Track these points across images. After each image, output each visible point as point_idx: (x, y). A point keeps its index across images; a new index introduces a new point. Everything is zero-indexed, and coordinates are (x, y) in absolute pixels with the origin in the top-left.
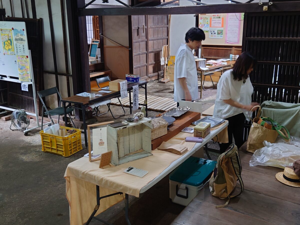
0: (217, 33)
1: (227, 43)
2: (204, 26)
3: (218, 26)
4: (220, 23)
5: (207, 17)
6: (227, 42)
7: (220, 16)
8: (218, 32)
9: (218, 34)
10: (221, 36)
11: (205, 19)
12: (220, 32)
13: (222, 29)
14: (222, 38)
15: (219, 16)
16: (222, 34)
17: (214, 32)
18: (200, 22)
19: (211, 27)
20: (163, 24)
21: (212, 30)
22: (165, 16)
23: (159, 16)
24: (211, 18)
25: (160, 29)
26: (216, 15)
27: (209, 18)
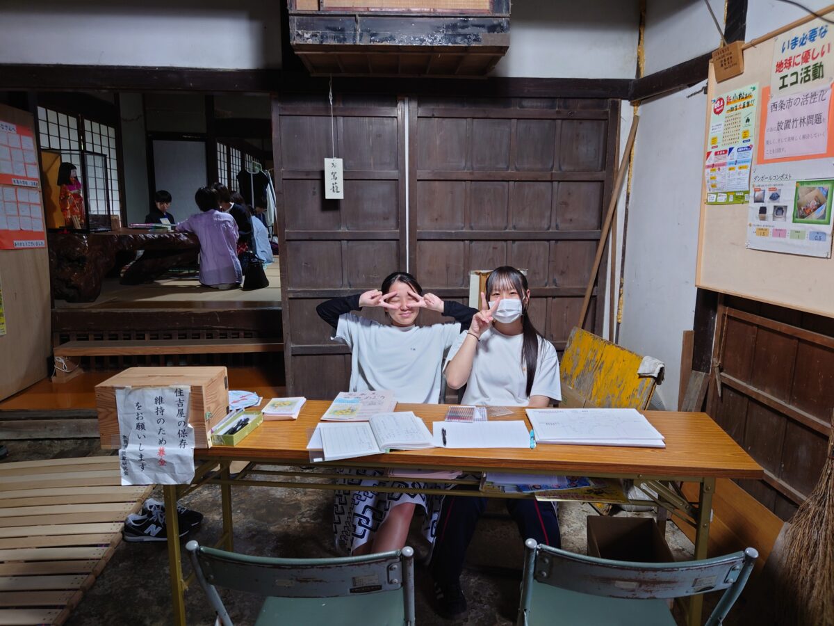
0: (790, 212)
2: (728, 159)
3: (802, 148)
4: (818, 119)
5: (746, 90)
7: (818, 60)
8: (797, 197)
9: (802, 213)
10: (818, 236)
12: (809, 199)
14: (823, 247)
15: (811, 63)
16: (824, 219)
17: (774, 197)
18: (711, 136)
19: (761, 160)
20: (556, 166)
21: (766, 185)
22: (587, 124)
23: (523, 124)
24: (766, 93)
25: (529, 189)
26: (799, 60)
27: (756, 96)
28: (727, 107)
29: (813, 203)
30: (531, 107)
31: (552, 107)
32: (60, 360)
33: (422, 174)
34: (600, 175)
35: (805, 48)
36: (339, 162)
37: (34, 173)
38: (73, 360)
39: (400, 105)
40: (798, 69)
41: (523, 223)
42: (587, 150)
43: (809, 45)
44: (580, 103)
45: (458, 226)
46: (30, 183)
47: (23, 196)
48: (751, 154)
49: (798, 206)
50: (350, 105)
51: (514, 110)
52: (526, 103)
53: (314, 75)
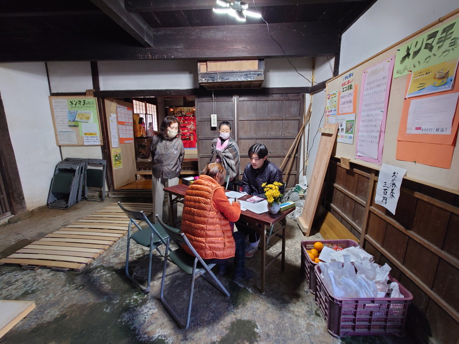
0: (345, 130)
1: (359, 156)
2: (331, 113)
3: (348, 110)
4: (351, 102)
5: (336, 92)
6: (359, 154)
8: (346, 126)
9: (347, 131)
10: (350, 138)
11: (334, 96)
13: (352, 117)
14: (350, 141)
15: (350, 84)
16: (352, 133)
17: (341, 126)
18: (327, 106)
19: (339, 114)
20: (284, 115)
21: (339, 122)
22: (294, 101)
23: (273, 102)
24: (339, 92)
25: (275, 122)
26: (347, 83)
27: (337, 93)
28: (331, 97)
29: (350, 127)
30: (276, 97)
31: (283, 96)
32: (138, 175)
33: (241, 118)
34: (299, 118)
35: (348, 79)
36: (216, 115)
37: (131, 121)
38: (142, 176)
39: (234, 97)
40: (346, 86)
41: (273, 134)
42: (294, 110)
43: (349, 79)
44: (292, 95)
45: (253, 135)
46: (130, 124)
47: (128, 128)
48: (336, 112)
49: (346, 128)
50: (219, 98)
51: (270, 98)
52: (273, 95)
53: (208, 90)
